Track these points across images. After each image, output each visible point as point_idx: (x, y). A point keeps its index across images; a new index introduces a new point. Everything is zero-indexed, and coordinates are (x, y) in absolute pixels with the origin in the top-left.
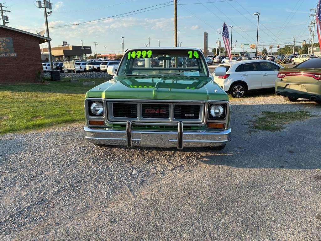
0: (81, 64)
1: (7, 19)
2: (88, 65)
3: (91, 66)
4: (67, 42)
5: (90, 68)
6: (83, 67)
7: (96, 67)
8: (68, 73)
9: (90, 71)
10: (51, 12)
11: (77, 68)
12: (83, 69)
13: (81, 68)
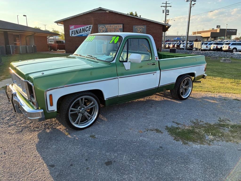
0: (208, 44)
1: (168, 12)
2: (213, 45)
3: (216, 46)
4: (220, 26)
5: (214, 48)
6: (209, 46)
7: (219, 47)
8: (196, 50)
9: (214, 50)
10: (195, 4)
11: (204, 47)
12: (208, 49)
13: (207, 47)
